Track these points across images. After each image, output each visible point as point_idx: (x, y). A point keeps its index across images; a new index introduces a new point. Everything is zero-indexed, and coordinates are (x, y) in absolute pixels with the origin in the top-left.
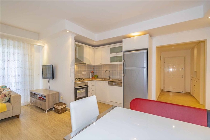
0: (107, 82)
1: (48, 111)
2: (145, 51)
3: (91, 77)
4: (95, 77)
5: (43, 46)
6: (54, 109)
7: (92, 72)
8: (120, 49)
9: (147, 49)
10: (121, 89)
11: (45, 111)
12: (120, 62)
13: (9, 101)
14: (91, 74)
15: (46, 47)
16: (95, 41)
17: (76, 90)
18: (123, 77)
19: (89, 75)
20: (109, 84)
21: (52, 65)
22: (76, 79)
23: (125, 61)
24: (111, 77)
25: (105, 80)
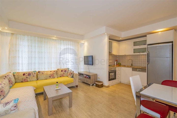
0: (132, 68)
1: (92, 85)
2: (171, 44)
3: (116, 64)
4: (119, 65)
5: (84, 43)
6: (95, 85)
7: (116, 61)
8: (144, 43)
9: (172, 42)
10: (145, 74)
11: (90, 85)
12: (142, 53)
13: (72, 77)
14: (116, 62)
15: (86, 44)
16: (121, 37)
17: (109, 73)
18: (147, 65)
19: (115, 63)
20: (133, 70)
21: (92, 56)
22: (109, 66)
23: (149, 52)
24: (134, 65)
25: (128, 67)
